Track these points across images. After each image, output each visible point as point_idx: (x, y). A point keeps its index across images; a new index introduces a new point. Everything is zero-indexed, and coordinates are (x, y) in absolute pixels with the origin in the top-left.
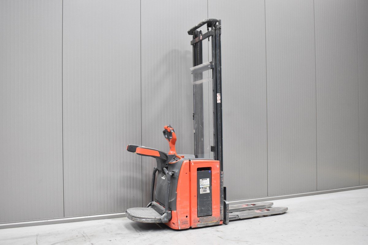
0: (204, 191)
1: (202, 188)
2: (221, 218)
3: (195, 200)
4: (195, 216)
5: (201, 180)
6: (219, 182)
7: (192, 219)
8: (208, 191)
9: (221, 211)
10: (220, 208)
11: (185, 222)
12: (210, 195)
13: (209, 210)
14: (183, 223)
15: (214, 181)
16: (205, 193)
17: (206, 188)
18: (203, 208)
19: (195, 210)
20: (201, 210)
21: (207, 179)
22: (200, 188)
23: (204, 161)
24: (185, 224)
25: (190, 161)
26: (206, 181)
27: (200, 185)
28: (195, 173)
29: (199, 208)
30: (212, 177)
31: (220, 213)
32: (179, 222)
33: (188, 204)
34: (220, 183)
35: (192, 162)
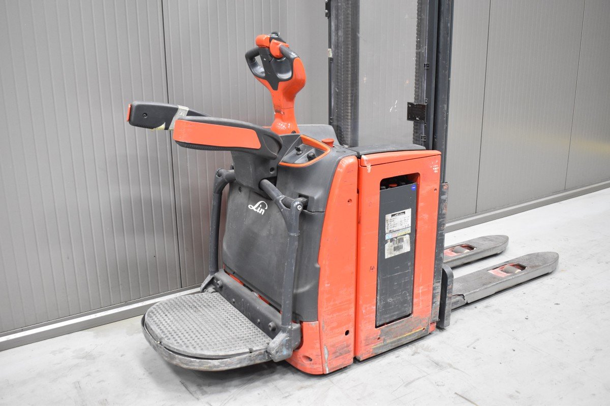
0: (395, 249)
1: (392, 240)
2: (434, 317)
3: (370, 280)
4: (368, 328)
5: (388, 217)
6: (436, 218)
7: (362, 336)
8: (406, 248)
9: (434, 297)
10: (434, 289)
11: (343, 348)
12: (411, 256)
13: (405, 302)
14: (335, 354)
15: (423, 216)
16: (397, 253)
17: (401, 240)
18: (390, 300)
19: (369, 310)
20: (387, 306)
21: (406, 211)
22: (386, 242)
23: (400, 157)
24: (341, 354)
25: (359, 157)
26: (402, 216)
27: (387, 231)
28: (373, 195)
29: (380, 300)
30: (421, 204)
31: (433, 303)
32: (326, 351)
33: (353, 296)
34: (438, 218)
35: (369, 161)
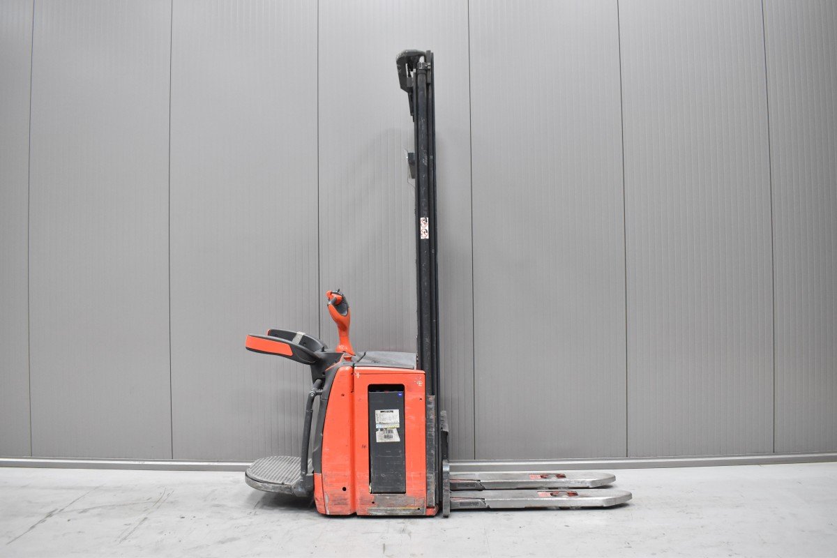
0: (385, 437)
1: (382, 430)
2: (430, 502)
3: (363, 456)
4: (364, 489)
5: (378, 412)
7: (358, 496)
8: (396, 438)
9: (427, 484)
10: (427, 478)
11: (341, 500)
12: (401, 446)
13: (398, 480)
14: (338, 501)
15: (409, 417)
16: (388, 440)
17: (391, 431)
18: (382, 475)
19: (363, 474)
20: (379, 478)
21: (394, 410)
22: (377, 430)
23: (385, 371)
24: (339, 504)
25: (353, 367)
26: (390, 414)
27: (377, 422)
28: (362, 396)
29: (374, 473)
30: (406, 408)
31: (427, 490)
32: (326, 497)
33: (348, 463)
34: (427, 422)
35: (358, 371)
